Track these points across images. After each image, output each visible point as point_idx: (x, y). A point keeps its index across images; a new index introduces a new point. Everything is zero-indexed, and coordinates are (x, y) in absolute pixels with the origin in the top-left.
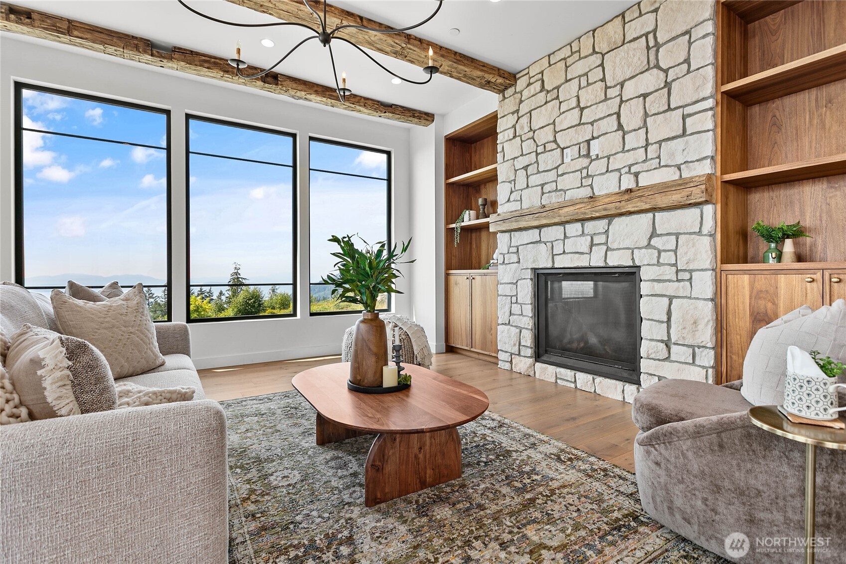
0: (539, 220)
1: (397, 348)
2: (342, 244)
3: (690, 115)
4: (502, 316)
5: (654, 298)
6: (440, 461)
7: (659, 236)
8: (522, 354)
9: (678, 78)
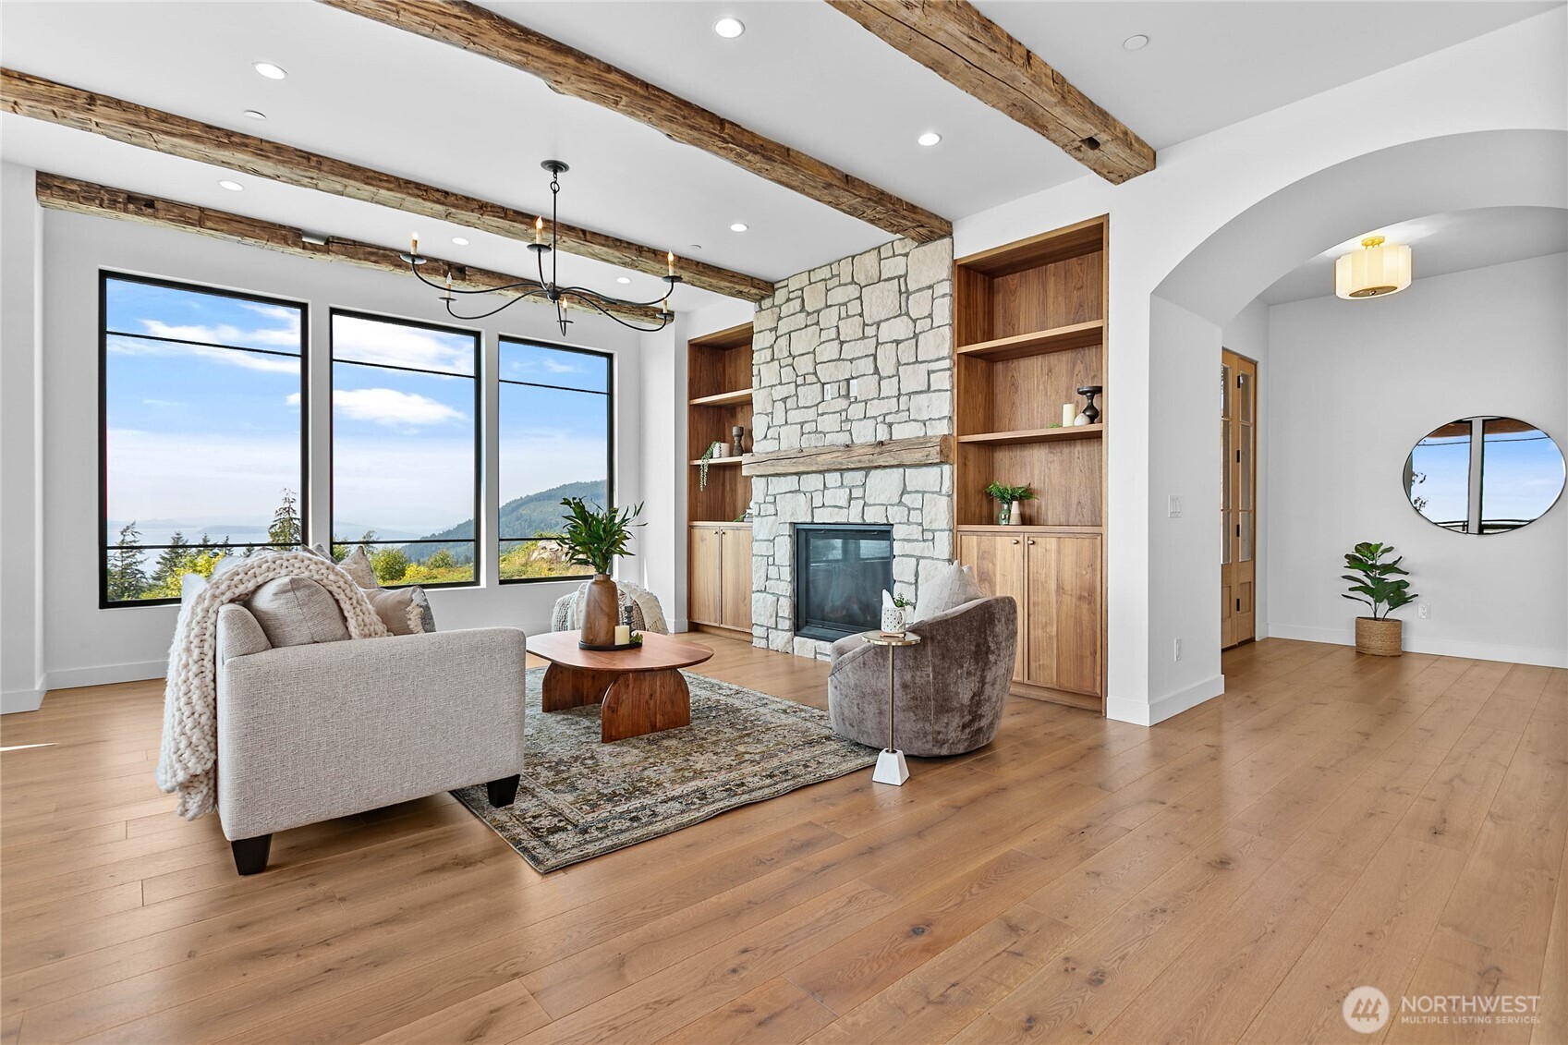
0: (796, 466)
1: (629, 609)
2: (573, 506)
3: (934, 372)
4: (758, 582)
5: (905, 559)
6: (669, 708)
7: (909, 493)
8: (779, 627)
9: (924, 332)
